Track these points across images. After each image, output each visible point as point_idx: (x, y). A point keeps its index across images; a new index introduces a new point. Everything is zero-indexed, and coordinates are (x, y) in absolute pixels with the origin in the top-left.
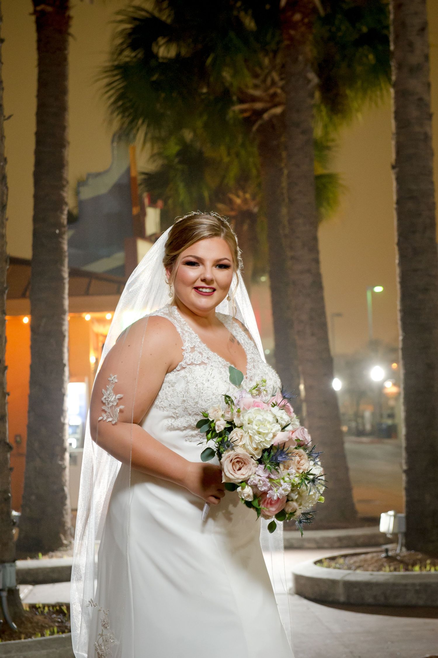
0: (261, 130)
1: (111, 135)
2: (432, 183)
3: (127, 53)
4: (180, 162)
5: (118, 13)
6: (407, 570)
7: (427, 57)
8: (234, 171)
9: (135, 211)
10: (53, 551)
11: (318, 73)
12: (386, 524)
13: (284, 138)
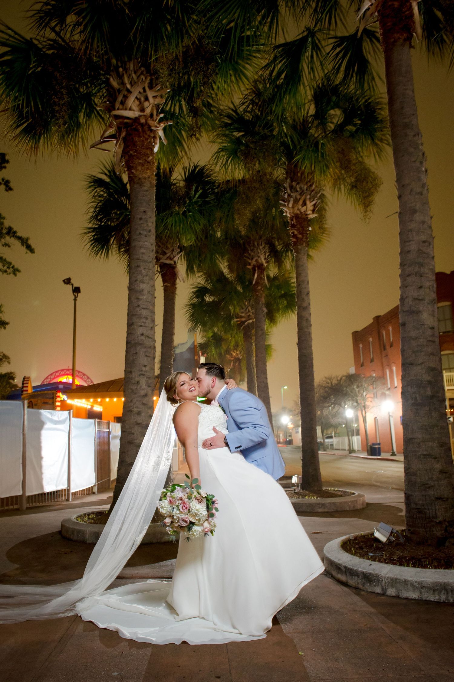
0: (245, 328)
1: (188, 329)
2: (312, 350)
3: (194, 299)
4: (213, 339)
5: (191, 285)
6: (303, 498)
7: (309, 304)
8: (233, 343)
9: (196, 358)
11: (267, 308)
12: (295, 480)
13: (253, 331)
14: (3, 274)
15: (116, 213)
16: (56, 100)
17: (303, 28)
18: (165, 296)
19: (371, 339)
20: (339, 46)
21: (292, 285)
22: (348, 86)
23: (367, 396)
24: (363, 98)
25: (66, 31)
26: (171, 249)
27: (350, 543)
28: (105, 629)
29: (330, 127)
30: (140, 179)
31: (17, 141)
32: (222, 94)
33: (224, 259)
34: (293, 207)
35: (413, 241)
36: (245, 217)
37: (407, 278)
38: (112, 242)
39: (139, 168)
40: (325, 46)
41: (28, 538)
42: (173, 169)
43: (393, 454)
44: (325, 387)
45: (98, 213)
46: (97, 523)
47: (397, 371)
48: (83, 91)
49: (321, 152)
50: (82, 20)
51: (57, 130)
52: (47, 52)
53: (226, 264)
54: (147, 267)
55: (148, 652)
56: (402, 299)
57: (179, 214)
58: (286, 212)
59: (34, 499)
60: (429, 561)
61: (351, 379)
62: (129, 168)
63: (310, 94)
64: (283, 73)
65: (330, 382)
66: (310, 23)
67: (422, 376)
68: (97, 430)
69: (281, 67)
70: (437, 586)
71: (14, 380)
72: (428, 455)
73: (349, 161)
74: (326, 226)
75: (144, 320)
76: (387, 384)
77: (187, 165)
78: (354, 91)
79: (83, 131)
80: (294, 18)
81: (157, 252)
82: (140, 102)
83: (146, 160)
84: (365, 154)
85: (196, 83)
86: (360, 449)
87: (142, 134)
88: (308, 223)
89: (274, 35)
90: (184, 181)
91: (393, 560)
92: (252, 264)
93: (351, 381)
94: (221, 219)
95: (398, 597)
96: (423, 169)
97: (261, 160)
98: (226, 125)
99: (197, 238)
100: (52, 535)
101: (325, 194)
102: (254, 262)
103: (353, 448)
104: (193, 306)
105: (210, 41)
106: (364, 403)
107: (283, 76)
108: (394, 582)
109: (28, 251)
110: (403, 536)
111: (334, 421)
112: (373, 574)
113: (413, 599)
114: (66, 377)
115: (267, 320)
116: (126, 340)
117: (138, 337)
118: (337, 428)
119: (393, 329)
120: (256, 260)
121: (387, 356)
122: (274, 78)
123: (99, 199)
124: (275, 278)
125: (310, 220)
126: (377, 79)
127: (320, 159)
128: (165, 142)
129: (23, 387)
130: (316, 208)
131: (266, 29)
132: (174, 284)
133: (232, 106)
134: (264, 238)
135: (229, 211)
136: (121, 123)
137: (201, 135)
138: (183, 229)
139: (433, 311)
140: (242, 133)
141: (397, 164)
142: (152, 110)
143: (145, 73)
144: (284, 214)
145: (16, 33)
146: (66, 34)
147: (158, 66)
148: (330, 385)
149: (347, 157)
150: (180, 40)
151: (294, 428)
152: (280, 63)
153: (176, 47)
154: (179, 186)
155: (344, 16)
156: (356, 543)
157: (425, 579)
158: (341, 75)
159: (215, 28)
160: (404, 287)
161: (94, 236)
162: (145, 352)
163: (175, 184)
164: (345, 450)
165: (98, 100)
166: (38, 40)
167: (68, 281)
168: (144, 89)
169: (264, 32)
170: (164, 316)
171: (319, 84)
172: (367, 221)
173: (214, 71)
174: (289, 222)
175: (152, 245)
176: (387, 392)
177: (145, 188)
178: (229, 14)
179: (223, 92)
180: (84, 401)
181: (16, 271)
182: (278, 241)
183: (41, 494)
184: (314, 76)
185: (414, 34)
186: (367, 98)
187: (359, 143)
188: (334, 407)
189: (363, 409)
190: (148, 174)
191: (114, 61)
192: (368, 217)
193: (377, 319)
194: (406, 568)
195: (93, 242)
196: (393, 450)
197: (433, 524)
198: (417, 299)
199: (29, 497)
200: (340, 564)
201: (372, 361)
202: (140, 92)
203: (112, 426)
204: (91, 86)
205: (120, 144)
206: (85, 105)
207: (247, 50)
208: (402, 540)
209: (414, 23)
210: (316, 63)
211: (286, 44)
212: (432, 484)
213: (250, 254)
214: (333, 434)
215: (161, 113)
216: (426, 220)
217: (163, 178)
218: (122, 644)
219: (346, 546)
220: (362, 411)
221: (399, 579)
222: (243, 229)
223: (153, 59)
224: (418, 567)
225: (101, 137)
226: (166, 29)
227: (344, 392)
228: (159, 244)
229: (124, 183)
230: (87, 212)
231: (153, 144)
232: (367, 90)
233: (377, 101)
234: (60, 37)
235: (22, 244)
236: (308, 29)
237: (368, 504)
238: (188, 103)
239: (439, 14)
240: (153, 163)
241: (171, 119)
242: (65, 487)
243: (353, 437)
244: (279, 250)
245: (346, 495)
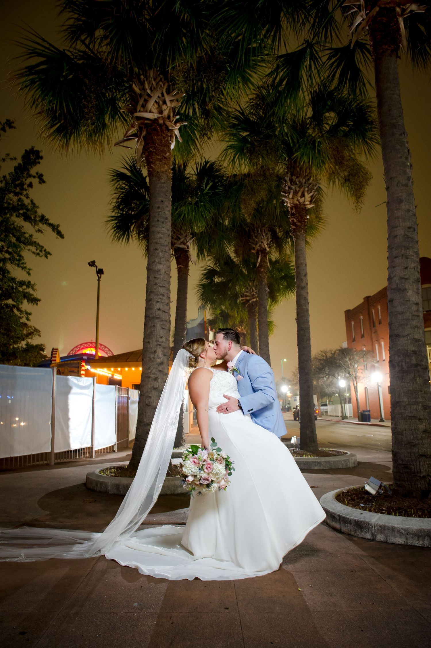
0: (249, 306)
1: (198, 307)
2: (309, 325)
3: (204, 280)
4: (220, 316)
5: (202, 267)
6: (301, 457)
7: (307, 284)
8: (238, 320)
9: (206, 332)
10: (178, 447)
11: (269, 288)
12: (294, 440)
13: (257, 309)
14: (36, 256)
15: (136, 204)
16: (85, 103)
17: (302, 41)
18: (179, 277)
19: (362, 317)
20: (334, 56)
21: (292, 268)
22: (342, 90)
23: (358, 368)
24: (356, 102)
25: (95, 43)
26: (184, 235)
27: (343, 495)
28: (126, 566)
29: (326, 128)
30: (158, 172)
31: (51, 138)
32: (231, 98)
33: (231, 245)
34: (293, 198)
35: (399, 226)
36: (250, 207)
37: (394, 260)
38: (132, 229)
39: (158, 163)
40: (322, 57)
41: (56, 489)
42: (187, 164)
43: (382, 420)
44: (321, 360)
45: (121, 204)
46: (118, 477)
47: (385, 346)
48: (109, 96)
49: (318, 149)
50: (108, 33)
51: (86, 130)
52: (78, 62)
53: (233, 249)
54: (164, 250)
55: (164, 587)
56: (390, 279)
57: (191, 204)
58: (287, 203)
59: (61, 455)
60: (414, 511)
61: (344, 352)
62: (149, 163)
63: (308, 98)
64: (284, 80)
65: (325, 355)
66: (308, 36)
67: (408, 346)
68: (117, 395)
69: (282, 75)
70: (421, 532)
71: (43, 351)
72: (413, 417)
73: (343, 157)
74: (322, 216)
75: (161, 297)
76: (376, 357)
77: (199, 160)
78: (347, 95)
79: (109, 131)
80: (294, 31)
81: (172, 238)
82: (159, 106)
83: (163, 156)
84: (357, 152)
85: (208, 89)
86: (352, 416)
87: (160, 133)
88: (305, 212)
89: (277, 47)
90: (196, 175)
91: (382, 510)
92: (256, 249)
93: (344, 354)
94: (228, 208)
95: (386, 542)
96: (409, 164)
97: (264, 156)
98: (234, 126)
99: (208, 225)
100: (78, 486)
101: (321, 187)
102: (257, 247)
103: (345, 415)
104: (203, 286)
105: (221, 51)
106: (356, 374)
107: (284, 83)
108: (383, 529)
109: (59, 237)
110: (391, 490)
111: (328, 390)
112: (364, 522)
113: (400, 544)
114: (89, 349)
115: (269, 299)
116: (144, 314)
117: (155, 311)
118: (331, 397)
119: (381, 308)
120: (260, 246)
121: (376, 332)
122: (277, 85)
123: (122, 191)
124: (277, 262)
125: (309, 209)
126: (367, 85)
127: (317, 155)
128: (180, 140)
129: (51, 358)
130: (314, 198)
131: (270, 41)
132: (187, 266)
133: (239, 109)
134: (267, 226)
135: (236, 202)
136: (142, 124)
137: (212, 135)
138: (195, 217)
139: (418, 289)
140: (248, 133)
141: (385, 159)
142: (169, 112)
143: (163, 80)
144: (285, 204)
145: (50, 45)
146: (94, 46)
147: (175, 74)
148: (324, 358)
149: (341, 154)
150: (194, 51)
151: (292, 396)
152: (281, 71)
153: (191, 57)
154: (192, 179)
155: (338, 30)
156: (349, 495)
157: (411, 527)
158: (336, 82)
159: (225, 40)
160: (391, 267)
161: (116, 223)
162: (162, 325)
163: (188, 178)
164: (338, 416)
165: (121, 103)
166: (71, 52)
167: (92, 264)
168: (163, 95)
169: (268, 44)
170: (178, 295)
171: (316, 89)
172: (359, 210)
173: (224, 78)
174: (289, 212)
175: (168, 230)
176: (376, 365)
177: (163, 181)
178: (237, 29)
179: (232, 97)
180: (105, 370)
181: (47, 254)
182: (279, 228)
183: (68, 452)
184: (312, 83)
185: (400, 45)
186: (358, 102)
187: (352, 142)
188: (329, 377)
189: (355, 380)
190: (165, 168)
191: (136, 70)
192: (360, 207)
193: (367, 299)
194: (394, 517)
195: (115, 229)
196: (381, 416)
197: (418, 478)
198: (403, 278)
199: (57, 454)
200: (334, 513)
201: (363, 336)
202: (159, 97)
203: (131, 392)
204: (116, 92)
205: (141, 142)
206: (110, 108)
207: (253, 60)
208: (390, 493)
209: (400, 36)
210: (314, 72)
211: (287, 55)
212: (417, 443)
213: (254, 240)
214: (328, 402)
215: (177, 115)
216: (411, 209)
217: (178, 172)
218: (142, 579)
219: (340, 498)
220: (353, 381)
221: (387, 526)
222: (248, 217)
223: (170, 67)
224: (404, 516)
225: (124, 136)
226: (182, 41)
227: (337, 364)
228: (174, 230)
229: (143, 177)
230: (110, 202)
231: (170, 142)
232: (359, 95)
233: (368, 104)
234: (89, 49)
235: (54, 231)
236: (307, 41)
237: (359, 463)
238: (201, 107)
239: (422, 28)
240: (170, 158)
241: (186, 121)
242: (89, 445)
243: (345, 405)
244: (280, 236)
245: (339, 455)
